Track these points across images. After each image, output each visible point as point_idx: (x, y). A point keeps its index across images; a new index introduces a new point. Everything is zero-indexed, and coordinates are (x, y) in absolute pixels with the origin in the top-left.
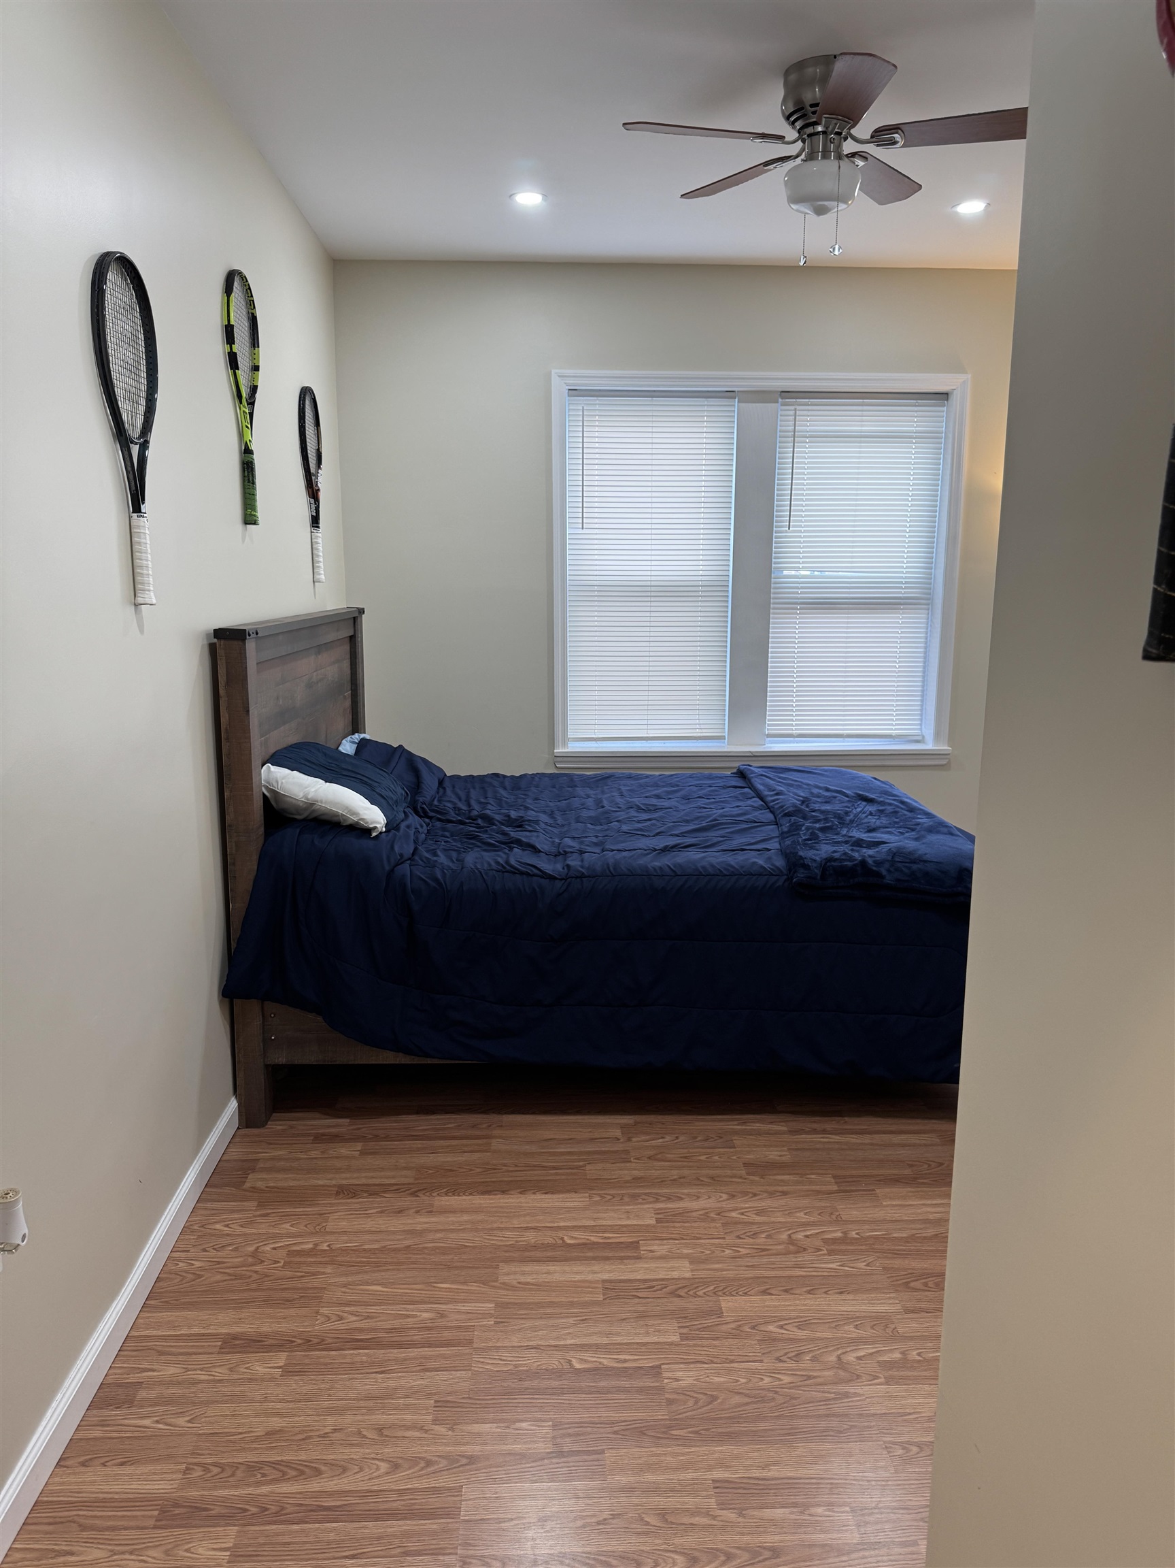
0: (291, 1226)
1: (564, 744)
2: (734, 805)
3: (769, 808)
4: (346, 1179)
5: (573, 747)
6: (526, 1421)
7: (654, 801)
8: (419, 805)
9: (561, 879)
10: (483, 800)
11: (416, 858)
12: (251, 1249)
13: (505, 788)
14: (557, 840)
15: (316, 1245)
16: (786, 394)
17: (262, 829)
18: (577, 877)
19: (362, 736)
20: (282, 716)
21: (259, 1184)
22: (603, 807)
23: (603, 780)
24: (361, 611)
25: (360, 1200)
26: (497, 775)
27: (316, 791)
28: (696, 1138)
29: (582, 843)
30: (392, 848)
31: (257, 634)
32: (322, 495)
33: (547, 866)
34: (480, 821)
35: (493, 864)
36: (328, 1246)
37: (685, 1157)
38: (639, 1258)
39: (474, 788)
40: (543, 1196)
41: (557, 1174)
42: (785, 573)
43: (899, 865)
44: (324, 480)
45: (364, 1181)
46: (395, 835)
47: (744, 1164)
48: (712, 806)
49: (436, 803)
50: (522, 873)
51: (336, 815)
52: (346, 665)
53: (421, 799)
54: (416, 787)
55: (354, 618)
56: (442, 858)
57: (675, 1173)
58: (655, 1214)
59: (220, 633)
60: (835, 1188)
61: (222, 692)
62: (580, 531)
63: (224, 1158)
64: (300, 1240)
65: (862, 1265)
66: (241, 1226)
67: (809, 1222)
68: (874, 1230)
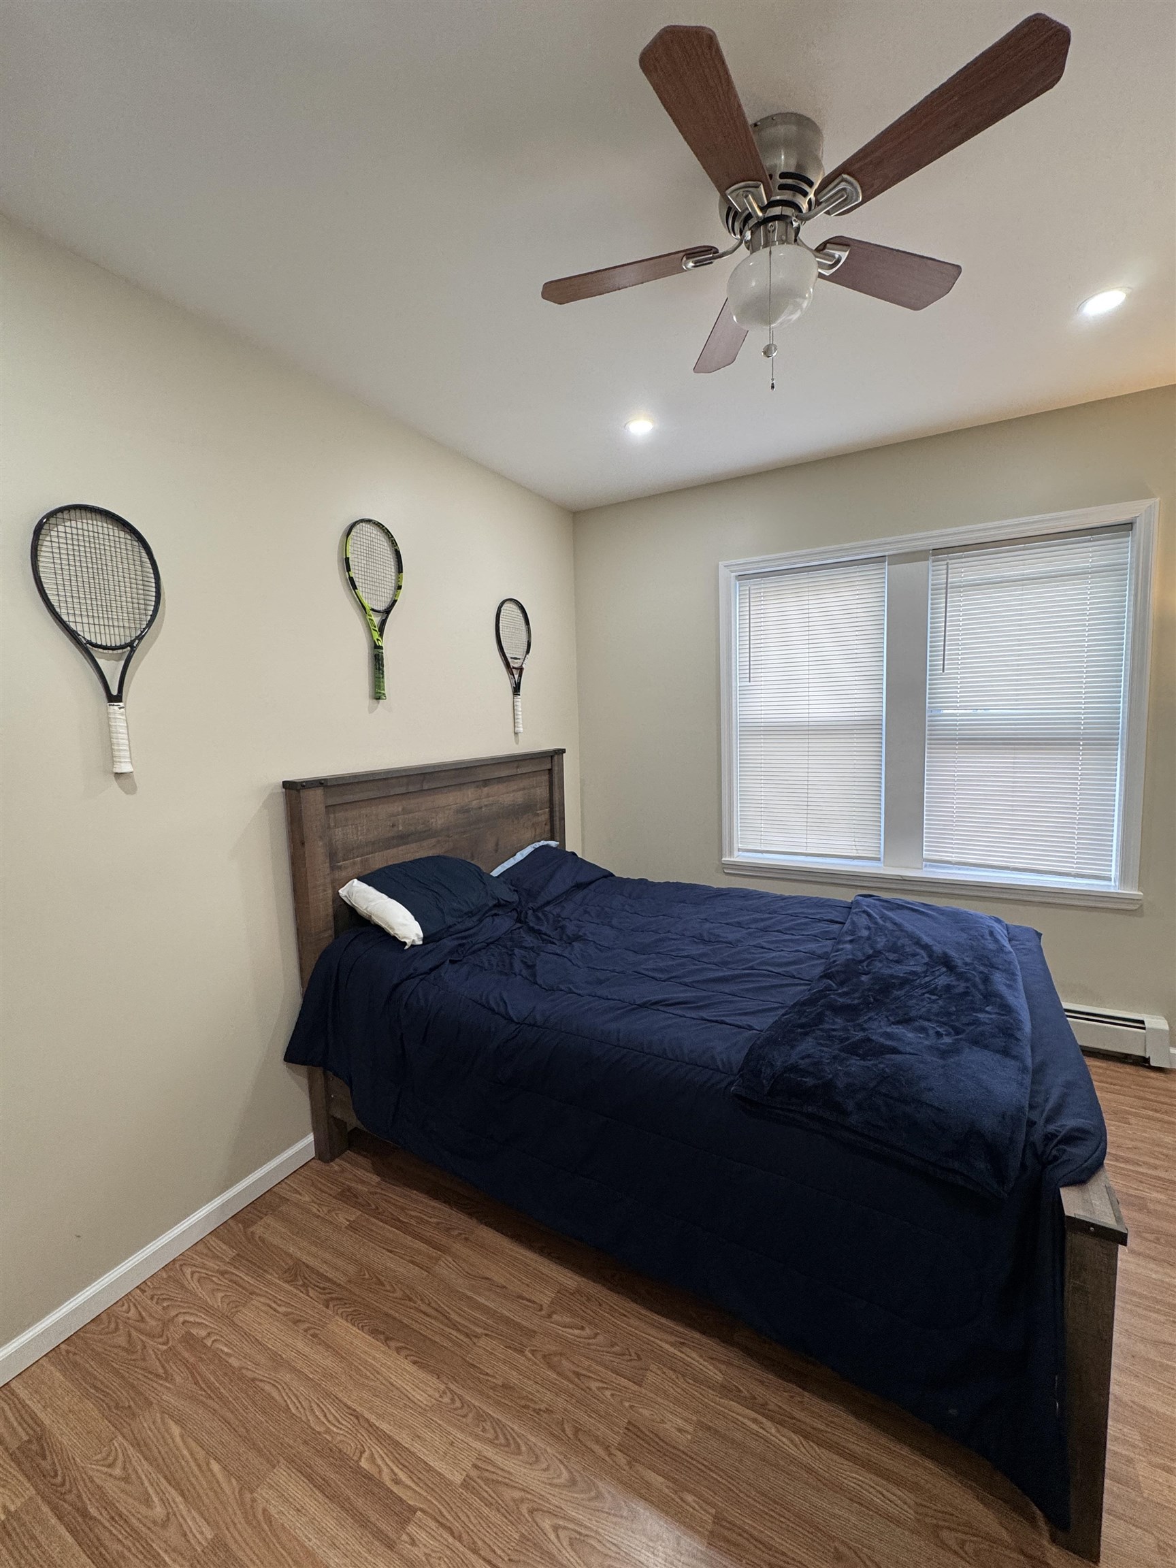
0: (222, 1298)
1: (732, 855)
2: (796, 951)
3: (824, 958)
4: (310, 1254)
5: (740, 858)
7: (726, 930)
9: (512, 1024)
12: (174, 1313)
15: (208, 1334)
16: (937, 551)
17: (331, 932)
19: (547, 842)
20: (401, 839)
21: (260, 1231)
25: (291, 1289)
27: (373, 906)
28: (613, 1345)
29: (589, 977)
32: (529, 672)
35: (479, 991)
36: (213, 1341)
37: (578, 1375)
41: (447, 1337)
42: (940, 712)
45: (317, 1264)
48: (773, 947)
50: (487, 1008)
51: (382, 927)
52: (542, 791)
55: (552, 756)
57: (547, 1399)
58: (474, 1465)
59: (286, 784)
61: (289, 828)
62: (749, 684)
63: (274, 1190)
64: (208, 1321)
66: (199, 1279)
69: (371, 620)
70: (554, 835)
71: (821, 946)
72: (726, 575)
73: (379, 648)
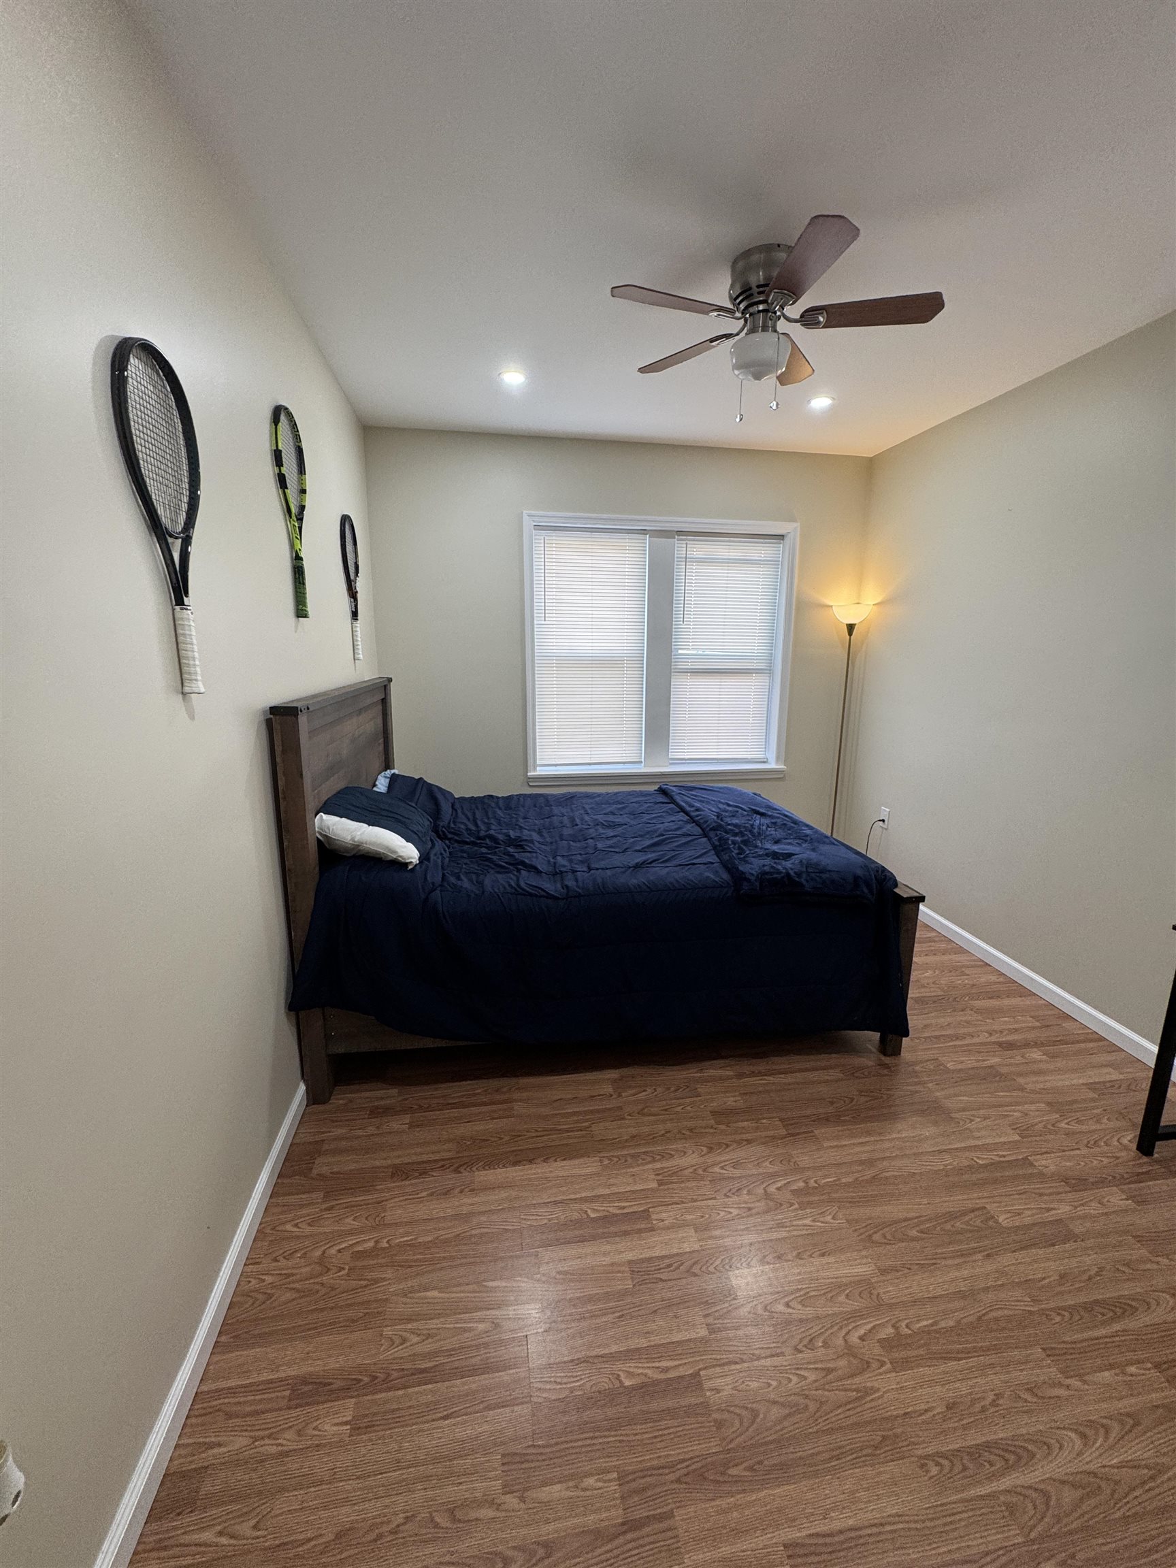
0: (354, 1220)
1: (535, 769)
2: (670, 821)
3: (694, 822)
4: (399, 1157)
5: (540, 771)
6: (591, 1475)
7: (611, 818)
8: (440, 828)
9: (563, 899)
10: (486, 821)
11: (445, 884)
12: (318, 1253)
13: (500, 809)
14: (552, 860)
15: (377, 1242)
16: (680, 533)
17: (317, 869)
18: (575, 897)
19: (393, 771)
20: (332, 770)
21: (325, 1170)
22: (577, 825)
23: (569, 799)
24: (390, 680)
25: (413, 1181)
26: (491, 797)
27: (361, 835)
28: (669, 1089)
29: (571, 861)
30: (426, 878)
31: (308, 709)
32: (359, 596)
33: (550, 886)
34: (488, 841)
35: (507, 887)
36: (388, 1242)
37: (666, 1110)
38: (652, 1229)
39: (478, 809)
40: (564, 1163)
41: (570, 1137)
42: (680, 652)
43: (813, 875)
44: (360, 585)
45: (414, 1158)
46: (427, 866)
47: (711, 1112)
48: (654, 821)
49: (452, 825)
50: (531, 895)
51: (379, 853)
52: (379, 721)
53: (441, 824)
54: (436, 814)
55: (384, 686)
56: (466, 884)
57: (661, 1128)
58: (656, 1175)
59: (274, 710)
60: (784, 1132)
61: (278, 760)
62: (543, 622)
63: (295, 1142)
64: (363, 1237)
65: (829, 1218)
66: (309, 1225)
67: (775, 1172)
68: (826, 1176)
69: (294, 525)
70: (388, 765)
71: (682, 816)
72: (528, 523)
73: (301, 559)
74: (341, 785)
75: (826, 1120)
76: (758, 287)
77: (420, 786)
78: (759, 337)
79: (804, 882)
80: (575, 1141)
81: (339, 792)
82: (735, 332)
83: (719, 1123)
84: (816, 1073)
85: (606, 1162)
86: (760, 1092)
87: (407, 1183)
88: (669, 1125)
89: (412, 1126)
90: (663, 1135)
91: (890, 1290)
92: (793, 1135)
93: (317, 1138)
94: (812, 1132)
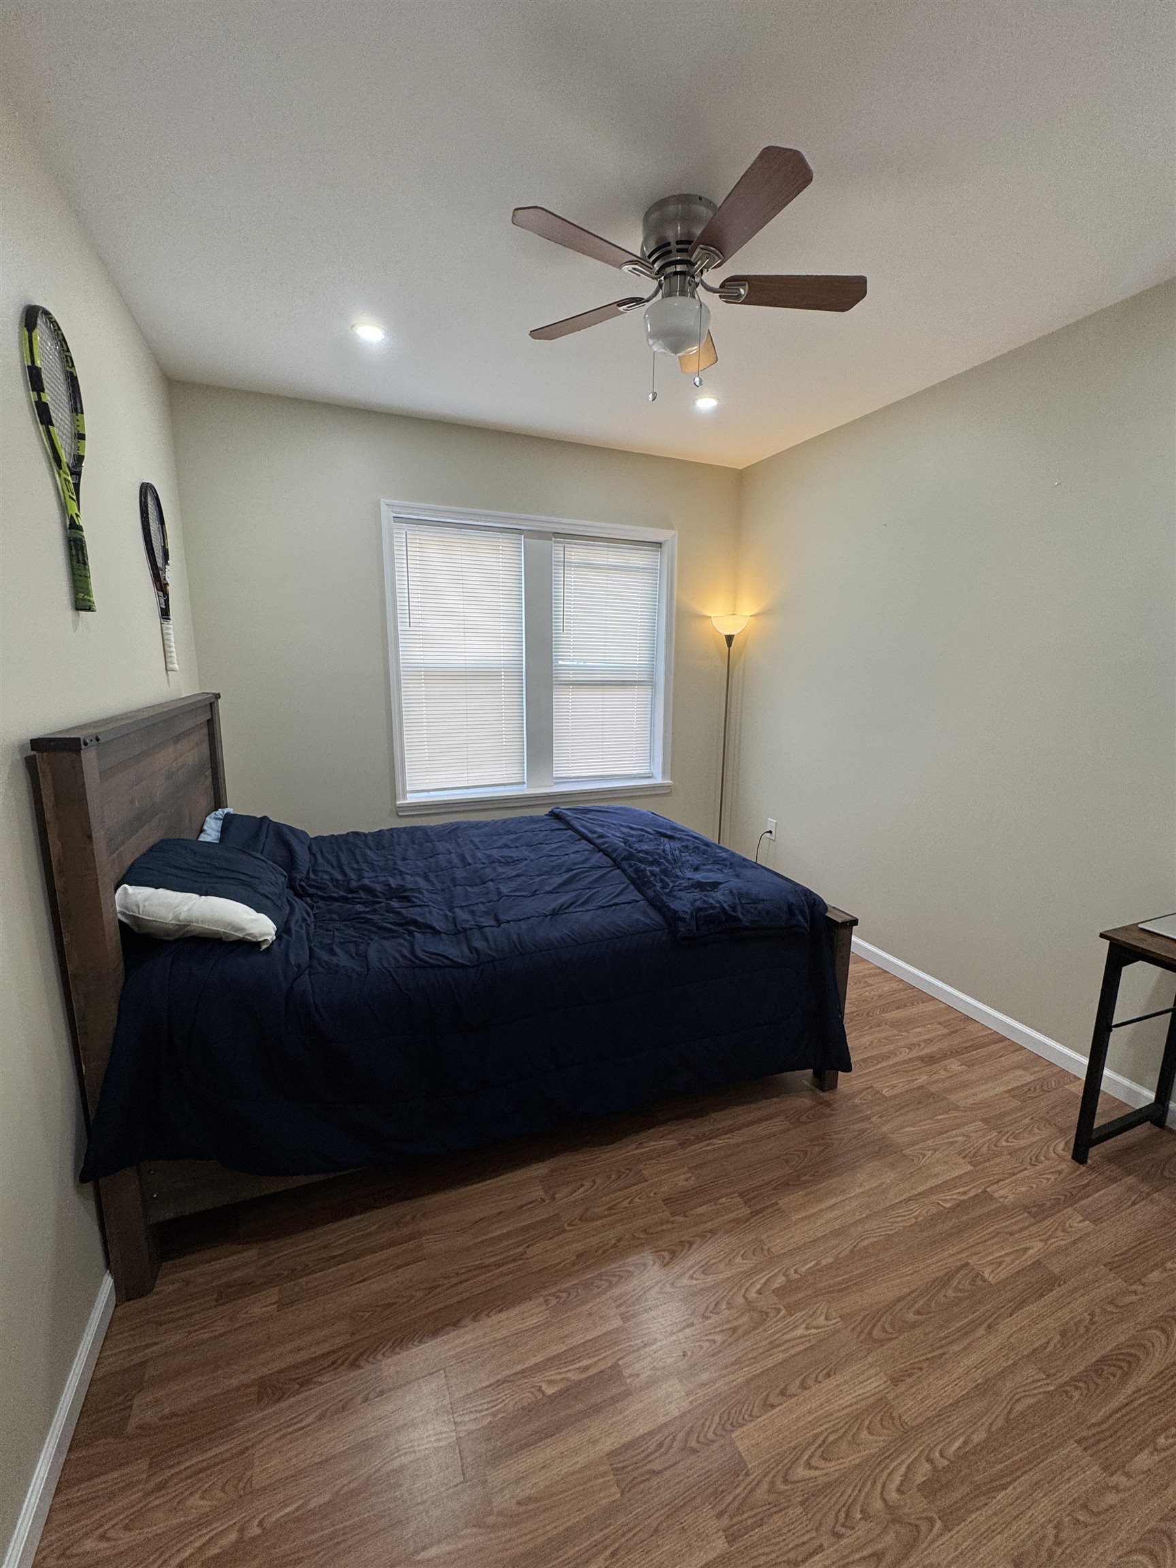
0: (202, 1498)
1: (404, 797)
2: (576, 852)
3: (600, 850)
4: (267, 1363)
5: (411, 799)
7: (507, 852)
8: (298, 881)
9: (473, 967)
10: (355, 866)
11: (315, 963)
13: (370, 849)
14: (449, 914)
15: (242, 1530)
16: (557, 535)
17: (122, 966)
18: (489, 962)
19: (226, 811)
20: (139, 820)
21: (150, 1416)
22: (470, 864)
23: (452, 832)
24: (218, 696)
25: (292, 1400)
26: (356, 834)
27: (189, 910)
28: (609, 1177)
29: (473, 913)
30: (287, 960)
31: (98, 740)
32: (170, 589)
33: (455, 951)
34: (362, 894)
35: (400, 959)
36: (260, 1524)
37: (611, 1208)
38: (627, 1394)
39: (341, 850)
40: (501, 1316)
41: (502, 1275)
42: (561, 662)
43: (748, 906)
44: (172, 575)
45: (290, 1360)
46: (288, 942)
47: (664, 1201)
48: (557, 853)
49: (312, 876)
50: (432, 966)
51: (217, 933)
52: (205, 747)
53: (299, 876)
54: (290, 863)
55: (211, 704)
56: (342, 959)
57: (611, 1235)
58: (616, 1307)
59: (36, 744)
60: (745, 1211)
61: (48, 816)
62: (408, 628)
64: (218, 1527)
65: (821, 1320)
66: (127, 1528)
67: (751, 1269)
68: (805, 1262)
69: (66, 480)
70: (219, 802)
71: (584, 844)
72: (387, 514)
73: (80, 528)
74: (154, 839)
75: (786, 1185)
76: (678, 243)
77: (265, 827)
78: (677, 301)
79: (741, 916)
80: (509, 1278)
81: (152, 849)
82: (646, 297)
83: (673, 1214)
84: (763, 1125)
85: (553, 1301)
86: (711, 1161)
87: (283, 1405)
88: (620, 1229)
89: (282, 1305)
90: (615, 1246)
91: (911, 1408)
92: (757, 1212)
93: (138, 1358)
94: (776, 1203)
